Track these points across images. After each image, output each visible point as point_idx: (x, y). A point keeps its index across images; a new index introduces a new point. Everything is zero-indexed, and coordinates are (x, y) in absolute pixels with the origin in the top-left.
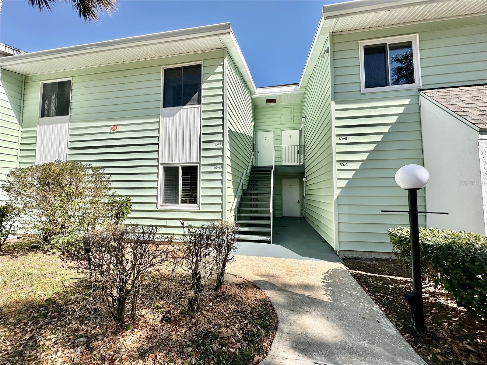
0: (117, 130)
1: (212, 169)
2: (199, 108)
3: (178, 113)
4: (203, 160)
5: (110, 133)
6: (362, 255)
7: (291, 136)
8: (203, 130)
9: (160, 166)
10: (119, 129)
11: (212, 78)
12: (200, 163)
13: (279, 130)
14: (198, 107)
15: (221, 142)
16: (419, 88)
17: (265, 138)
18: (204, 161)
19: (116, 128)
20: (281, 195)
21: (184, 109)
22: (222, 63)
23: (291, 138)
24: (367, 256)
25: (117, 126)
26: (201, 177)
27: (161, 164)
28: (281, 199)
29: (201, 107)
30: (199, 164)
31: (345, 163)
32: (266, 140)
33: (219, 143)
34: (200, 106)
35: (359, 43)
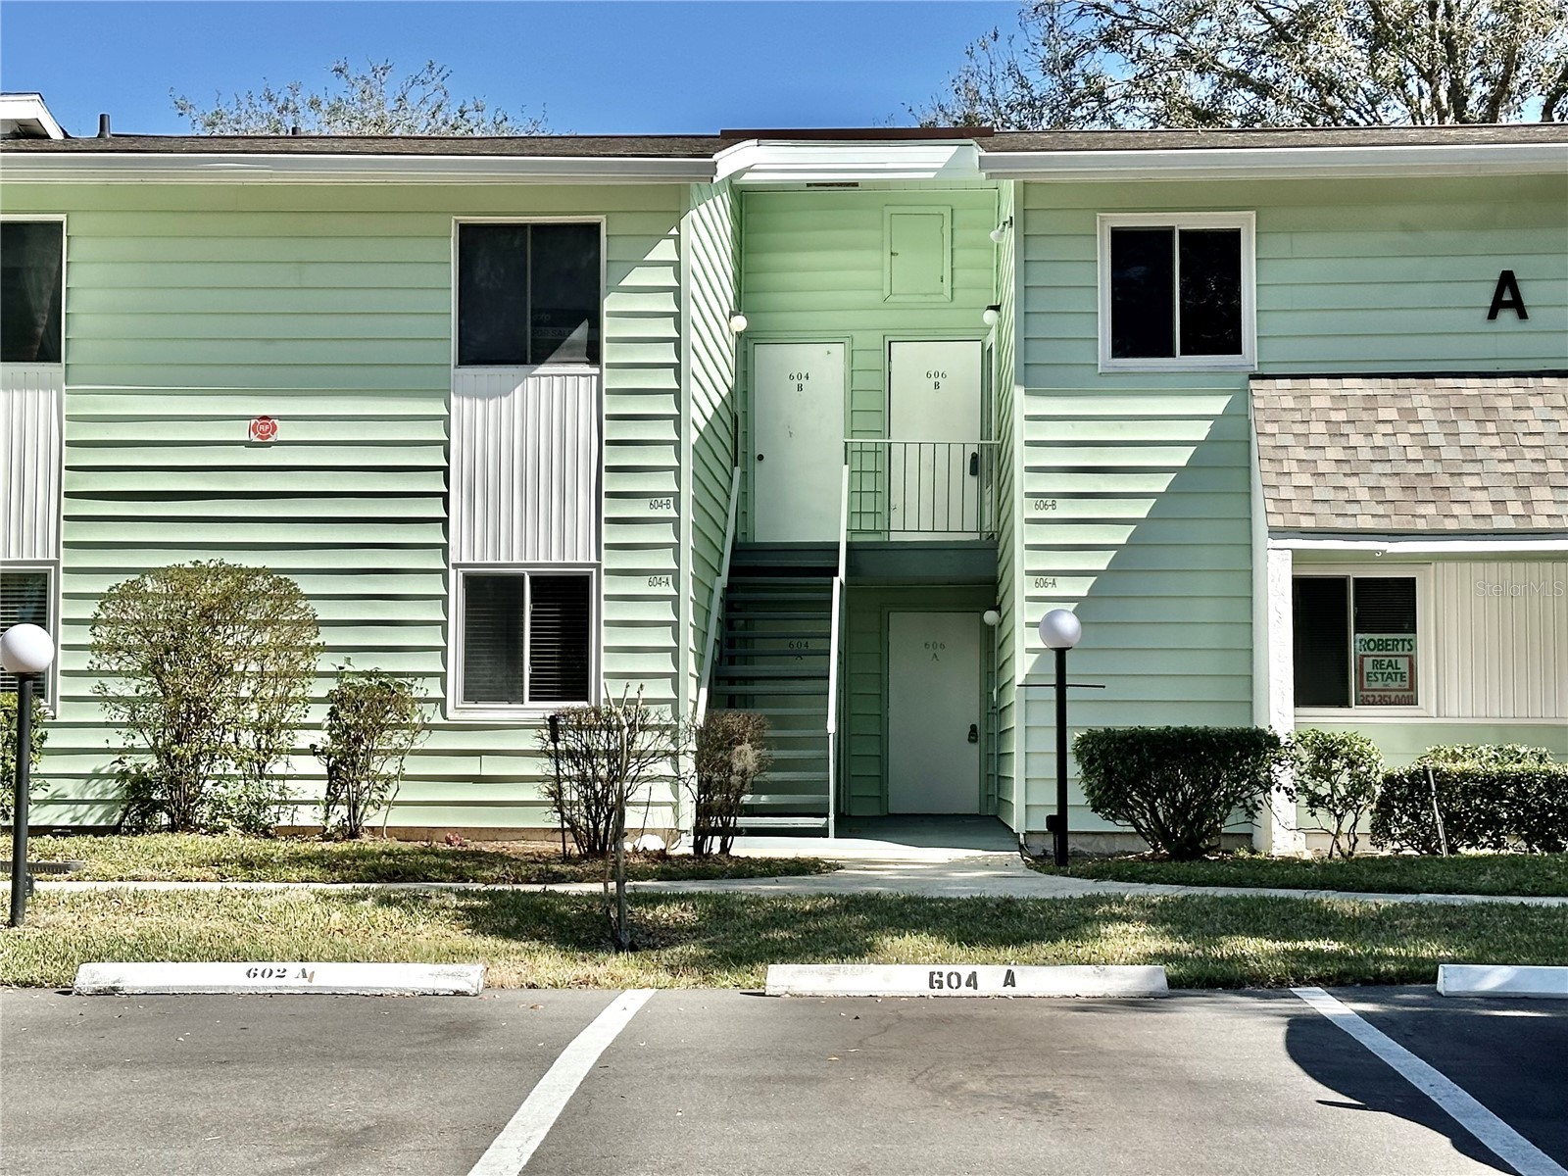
0: (280, 436)
1: (639, 586)
2: (594, 378)
3: (518, 390)
4: (608, 556)
5: (249, 444)
6: (1090, 844)
7: (937, 374)
8: (610, 454)
9: (452, 573)
10: (284, 432)
11: (637, 277)
12: (598, 566)
13: (875, 340)
14: (591, 375)
15: (672, 499)
16: (1250, 369)
17: (799, 376)
18: (610, 561)
19: (275, 428)
20: (883, 698)
21: (539, 376)
22: (674, 231)
23: (937, 386)
24: (1104, 847)
25: (276, 421)
26: (604, 611)
27: (456, 566)
28: (883, 719)
29: (600, 377)
30: (594, 570)
31: (1050, 579)
32: (800, 388)
33: (664, 500)
34: (596, 371)
35: (1098, 218)
